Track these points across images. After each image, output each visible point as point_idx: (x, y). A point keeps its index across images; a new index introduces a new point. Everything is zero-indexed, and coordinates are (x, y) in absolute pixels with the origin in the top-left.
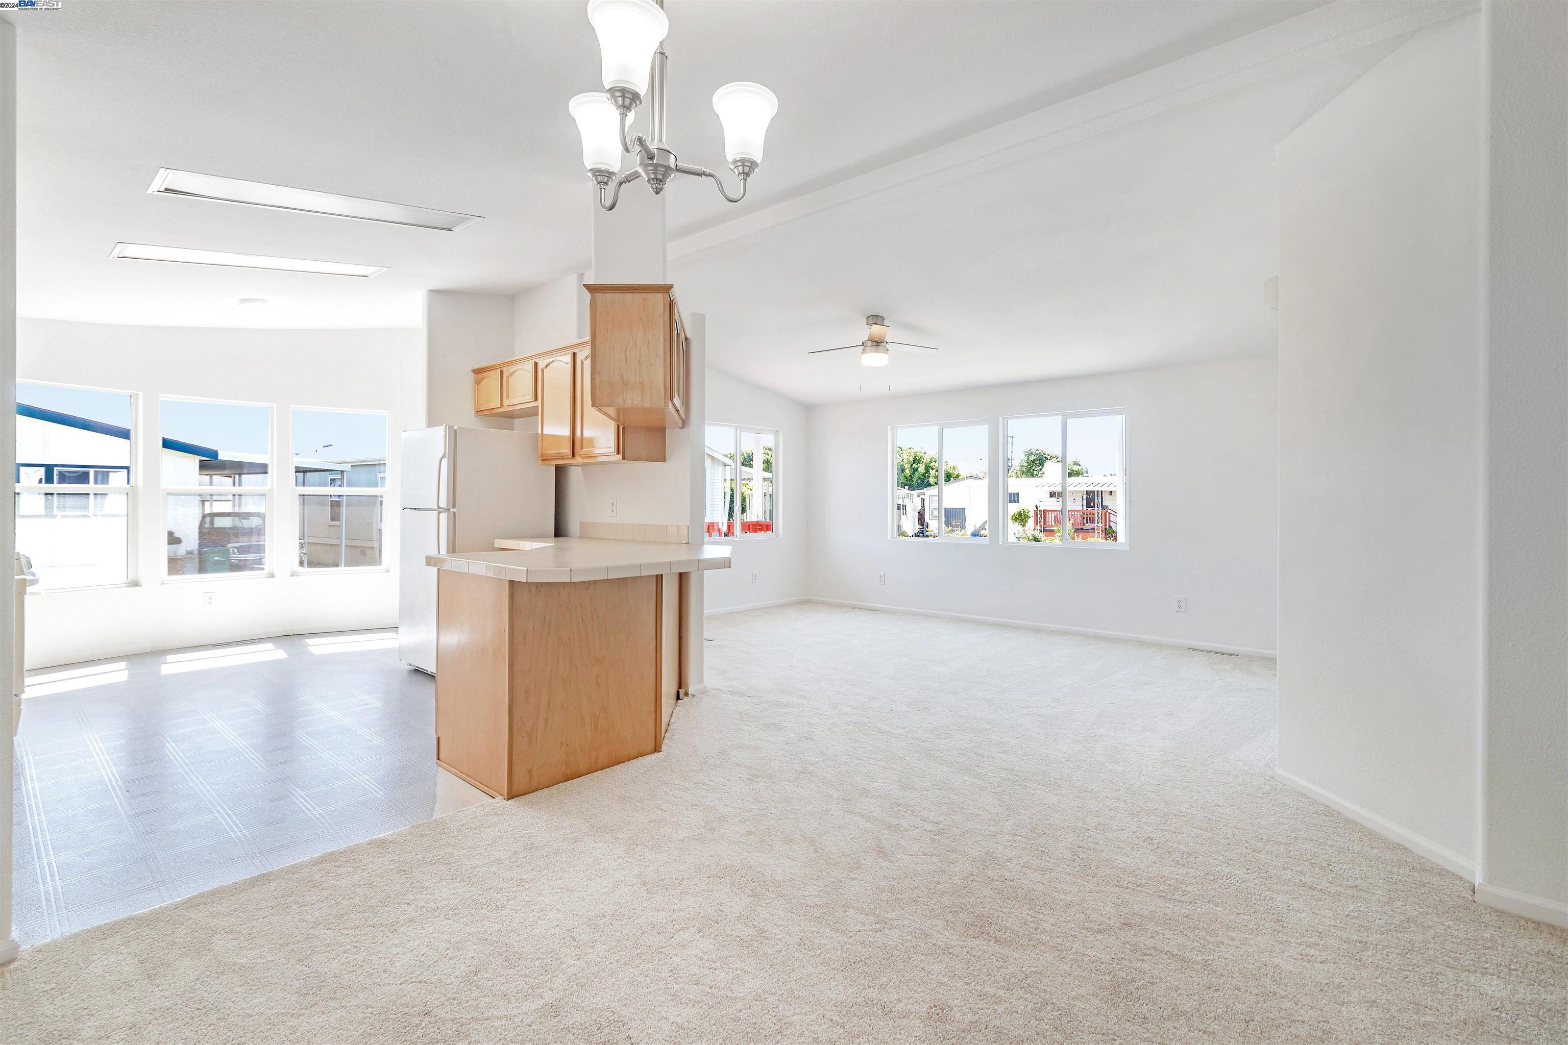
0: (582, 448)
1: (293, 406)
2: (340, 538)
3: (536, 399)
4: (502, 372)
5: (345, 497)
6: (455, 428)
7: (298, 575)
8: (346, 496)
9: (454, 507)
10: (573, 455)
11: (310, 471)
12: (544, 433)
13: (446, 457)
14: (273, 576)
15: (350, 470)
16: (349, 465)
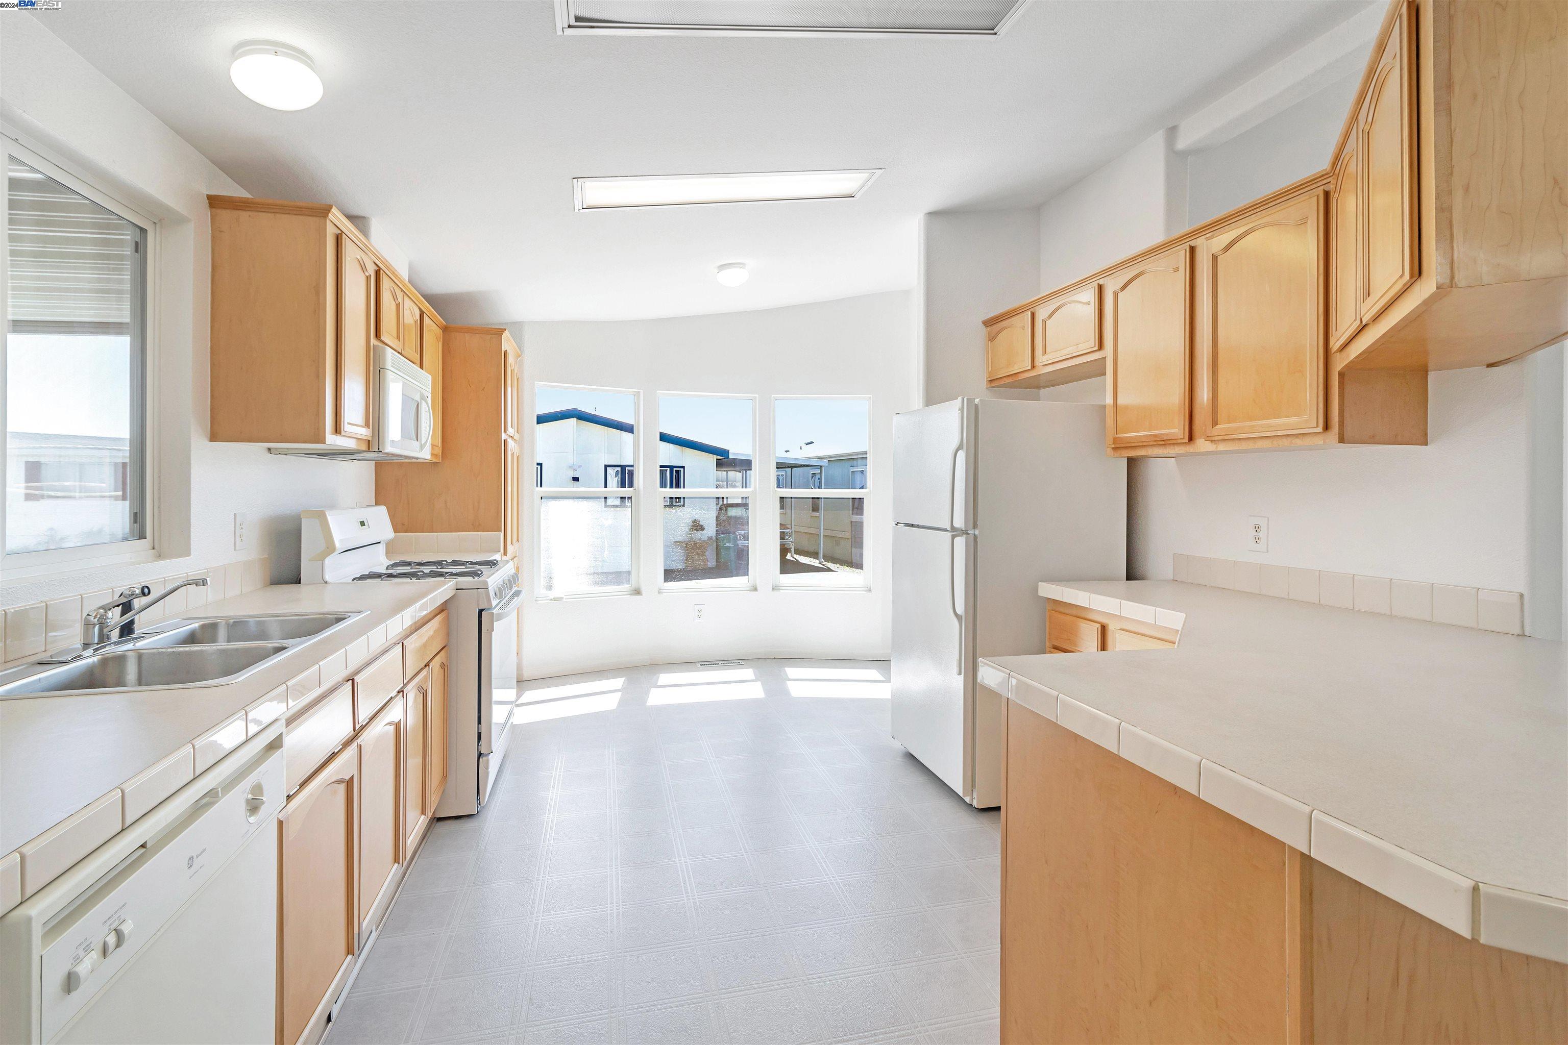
0: (1215, 423)
1: (774, 396)
2: (819, 528)
3: (1101, 346)
4: (1033, 315)
5: (823, 500)
6: (977, 401)
7: (779, 589)
8: (824, 498)
9: (975, 526)
10: (1191, 438)
11: (796, 467)
12: (1120, 401)
13: (962, 448)
14: (756, 589)
15: (827, 465)
16: (826, 460)
